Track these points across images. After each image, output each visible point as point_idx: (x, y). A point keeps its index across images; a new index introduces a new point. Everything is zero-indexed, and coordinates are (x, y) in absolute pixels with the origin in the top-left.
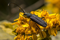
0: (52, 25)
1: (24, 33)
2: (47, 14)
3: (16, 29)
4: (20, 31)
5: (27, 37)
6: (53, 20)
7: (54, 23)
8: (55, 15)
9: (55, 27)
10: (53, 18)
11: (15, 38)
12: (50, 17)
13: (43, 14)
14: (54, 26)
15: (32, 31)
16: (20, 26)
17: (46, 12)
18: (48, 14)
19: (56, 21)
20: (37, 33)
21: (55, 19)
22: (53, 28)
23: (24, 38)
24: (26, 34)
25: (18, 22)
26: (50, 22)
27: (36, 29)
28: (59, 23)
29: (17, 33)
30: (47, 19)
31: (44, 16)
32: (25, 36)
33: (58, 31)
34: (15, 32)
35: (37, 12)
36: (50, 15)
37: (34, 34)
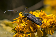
0: (49, 25)
1: (23, 31)
2: (44, 14)
3: (15, 28)
4: (19, 29)
5: (25, 35)
6: (50, 20)
7: (50, 23)
8: (53, 16)
9: (52, 27)
10: (51, 19)
11: (14, 36)
12: (48, 18)
13: (41, 15)
14: (50, 26)
15: (30, 30)
16: (19, 25)
17: (44, 12)
18: (46, 15)
19: (53, 21)
20: (34, 31)
21: (52, 19)
22: (50, 27)
23: (23, 36)
24: (24, 32)
25: (17, 21)
26: (48, 22)
27: (34, 28)
28: (55, 23)
29: (17, 31)
30: (44, 19)
31: (42, 16)
32: (23, 34)
33: (54, 30)
34: (14, 30)
35: (36, 12)
36: (47, 16)
37: (32, 32)
